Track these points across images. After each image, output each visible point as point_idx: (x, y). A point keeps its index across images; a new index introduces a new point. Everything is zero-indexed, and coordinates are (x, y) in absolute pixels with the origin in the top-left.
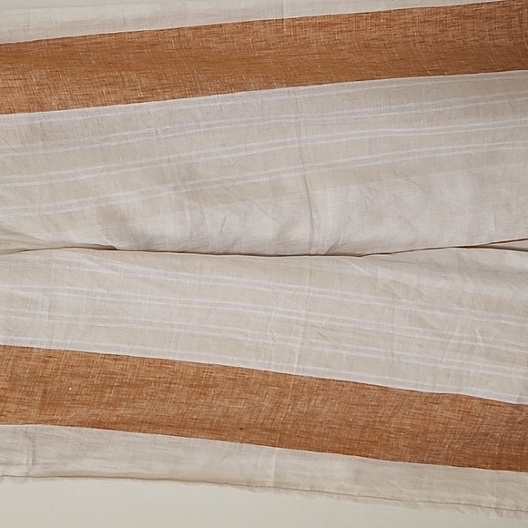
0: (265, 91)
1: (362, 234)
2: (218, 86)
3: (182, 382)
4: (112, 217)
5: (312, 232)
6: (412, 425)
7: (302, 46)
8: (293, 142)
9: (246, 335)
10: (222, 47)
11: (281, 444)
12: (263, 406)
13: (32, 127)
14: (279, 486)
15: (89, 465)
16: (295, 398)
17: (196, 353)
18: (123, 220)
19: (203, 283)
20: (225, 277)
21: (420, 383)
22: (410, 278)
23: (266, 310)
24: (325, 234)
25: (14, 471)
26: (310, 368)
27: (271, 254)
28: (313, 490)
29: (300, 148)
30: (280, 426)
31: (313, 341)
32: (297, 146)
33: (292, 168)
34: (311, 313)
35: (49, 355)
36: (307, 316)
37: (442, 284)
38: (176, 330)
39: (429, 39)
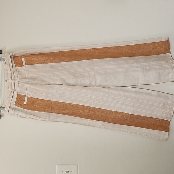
0: (87, 60)
1: (104, 84)
3: (73, 107)
4: (63, 80)
5: (95, 83)
6: (113, 117)
7: (94, 53)
8: (92, 68)
9: (84, 100)
10: (81, 53)
11: (90, 119)
12: (87, 112)
13: (51, 65)
14: (89, 125)
15: (58, 120)
16: (92, 111)
18: (65, 80)
19: (77, 91)
20: (80, 90)
22: (112, 91)
23: (87, 96)
24: (98, 84)
25: (46, 120)
27: (88, 86)
28: (95, 126)
29: (94, 69)
30: (90, 116)
31: (95, 101)
33: (92, 73)
35: (52, 102)
36: (94, 97)
37: (117, 92)
38: (73, 99)
39: (116, 52)
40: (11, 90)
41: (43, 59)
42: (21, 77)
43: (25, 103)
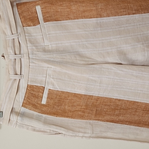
40: (13, 77)
41: (81, 9)
42: (34, 48)
43: (44, 101)
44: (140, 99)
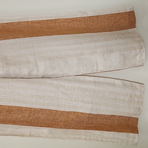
0: (24, 38)
1: (50, 72)
2: (12, 37)
3: (5, 110)
5: (38, 73)
6: (64, 120)
7: (34, 28)
8: (32, 51)
9: (21, 98)
10: (13, 28)
11: (31, 125)
12: (26, 116)
14: (30, 136)
16: (34, 114)
17: (8, 103)
19: (9, 85)
20: (15, 84)
21: (66, 109)
22: (62, 83)
23: (26, 92)
24: (41, 73)
26: (38, 106)
27: (27, 78)
28: (39, 136)
29: (34, 52)
30: (31, 121)
31: (38, 99)
32: (33, 51)
33: (32, 57)
34: (38, 92)
36: (37, 93)
37: (70, 84)
38: (3, 97)
39: (66, 26)
44: (3, 103)
